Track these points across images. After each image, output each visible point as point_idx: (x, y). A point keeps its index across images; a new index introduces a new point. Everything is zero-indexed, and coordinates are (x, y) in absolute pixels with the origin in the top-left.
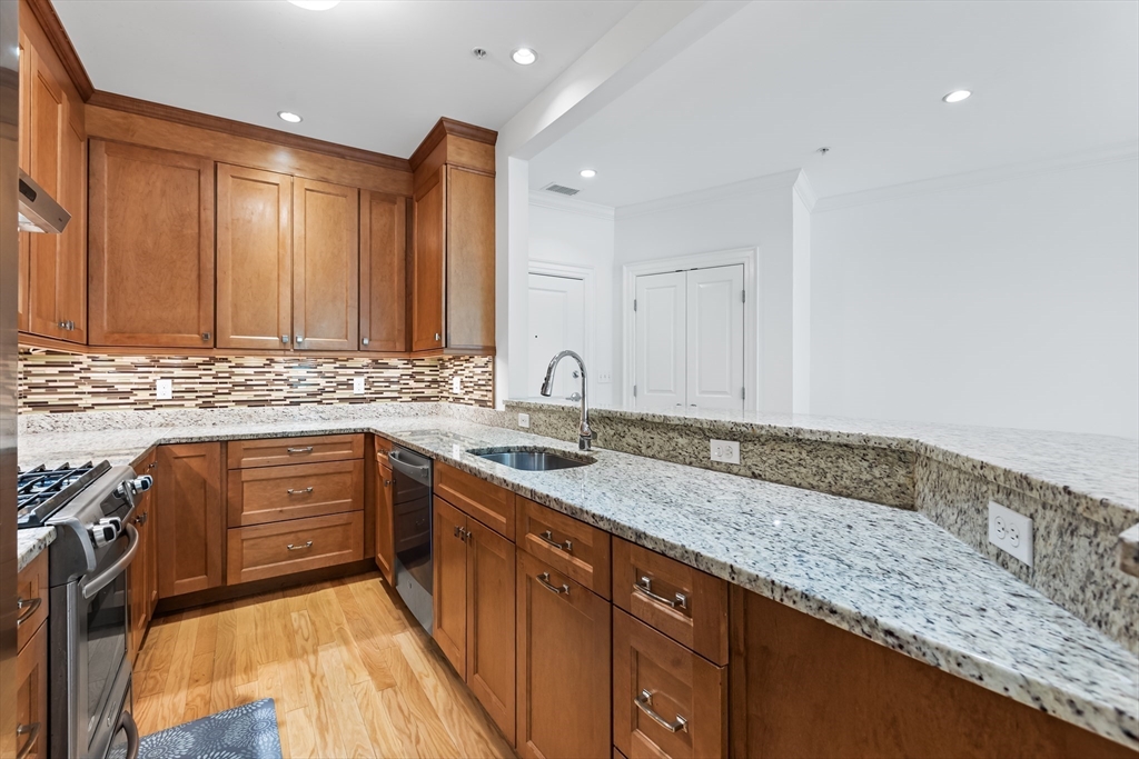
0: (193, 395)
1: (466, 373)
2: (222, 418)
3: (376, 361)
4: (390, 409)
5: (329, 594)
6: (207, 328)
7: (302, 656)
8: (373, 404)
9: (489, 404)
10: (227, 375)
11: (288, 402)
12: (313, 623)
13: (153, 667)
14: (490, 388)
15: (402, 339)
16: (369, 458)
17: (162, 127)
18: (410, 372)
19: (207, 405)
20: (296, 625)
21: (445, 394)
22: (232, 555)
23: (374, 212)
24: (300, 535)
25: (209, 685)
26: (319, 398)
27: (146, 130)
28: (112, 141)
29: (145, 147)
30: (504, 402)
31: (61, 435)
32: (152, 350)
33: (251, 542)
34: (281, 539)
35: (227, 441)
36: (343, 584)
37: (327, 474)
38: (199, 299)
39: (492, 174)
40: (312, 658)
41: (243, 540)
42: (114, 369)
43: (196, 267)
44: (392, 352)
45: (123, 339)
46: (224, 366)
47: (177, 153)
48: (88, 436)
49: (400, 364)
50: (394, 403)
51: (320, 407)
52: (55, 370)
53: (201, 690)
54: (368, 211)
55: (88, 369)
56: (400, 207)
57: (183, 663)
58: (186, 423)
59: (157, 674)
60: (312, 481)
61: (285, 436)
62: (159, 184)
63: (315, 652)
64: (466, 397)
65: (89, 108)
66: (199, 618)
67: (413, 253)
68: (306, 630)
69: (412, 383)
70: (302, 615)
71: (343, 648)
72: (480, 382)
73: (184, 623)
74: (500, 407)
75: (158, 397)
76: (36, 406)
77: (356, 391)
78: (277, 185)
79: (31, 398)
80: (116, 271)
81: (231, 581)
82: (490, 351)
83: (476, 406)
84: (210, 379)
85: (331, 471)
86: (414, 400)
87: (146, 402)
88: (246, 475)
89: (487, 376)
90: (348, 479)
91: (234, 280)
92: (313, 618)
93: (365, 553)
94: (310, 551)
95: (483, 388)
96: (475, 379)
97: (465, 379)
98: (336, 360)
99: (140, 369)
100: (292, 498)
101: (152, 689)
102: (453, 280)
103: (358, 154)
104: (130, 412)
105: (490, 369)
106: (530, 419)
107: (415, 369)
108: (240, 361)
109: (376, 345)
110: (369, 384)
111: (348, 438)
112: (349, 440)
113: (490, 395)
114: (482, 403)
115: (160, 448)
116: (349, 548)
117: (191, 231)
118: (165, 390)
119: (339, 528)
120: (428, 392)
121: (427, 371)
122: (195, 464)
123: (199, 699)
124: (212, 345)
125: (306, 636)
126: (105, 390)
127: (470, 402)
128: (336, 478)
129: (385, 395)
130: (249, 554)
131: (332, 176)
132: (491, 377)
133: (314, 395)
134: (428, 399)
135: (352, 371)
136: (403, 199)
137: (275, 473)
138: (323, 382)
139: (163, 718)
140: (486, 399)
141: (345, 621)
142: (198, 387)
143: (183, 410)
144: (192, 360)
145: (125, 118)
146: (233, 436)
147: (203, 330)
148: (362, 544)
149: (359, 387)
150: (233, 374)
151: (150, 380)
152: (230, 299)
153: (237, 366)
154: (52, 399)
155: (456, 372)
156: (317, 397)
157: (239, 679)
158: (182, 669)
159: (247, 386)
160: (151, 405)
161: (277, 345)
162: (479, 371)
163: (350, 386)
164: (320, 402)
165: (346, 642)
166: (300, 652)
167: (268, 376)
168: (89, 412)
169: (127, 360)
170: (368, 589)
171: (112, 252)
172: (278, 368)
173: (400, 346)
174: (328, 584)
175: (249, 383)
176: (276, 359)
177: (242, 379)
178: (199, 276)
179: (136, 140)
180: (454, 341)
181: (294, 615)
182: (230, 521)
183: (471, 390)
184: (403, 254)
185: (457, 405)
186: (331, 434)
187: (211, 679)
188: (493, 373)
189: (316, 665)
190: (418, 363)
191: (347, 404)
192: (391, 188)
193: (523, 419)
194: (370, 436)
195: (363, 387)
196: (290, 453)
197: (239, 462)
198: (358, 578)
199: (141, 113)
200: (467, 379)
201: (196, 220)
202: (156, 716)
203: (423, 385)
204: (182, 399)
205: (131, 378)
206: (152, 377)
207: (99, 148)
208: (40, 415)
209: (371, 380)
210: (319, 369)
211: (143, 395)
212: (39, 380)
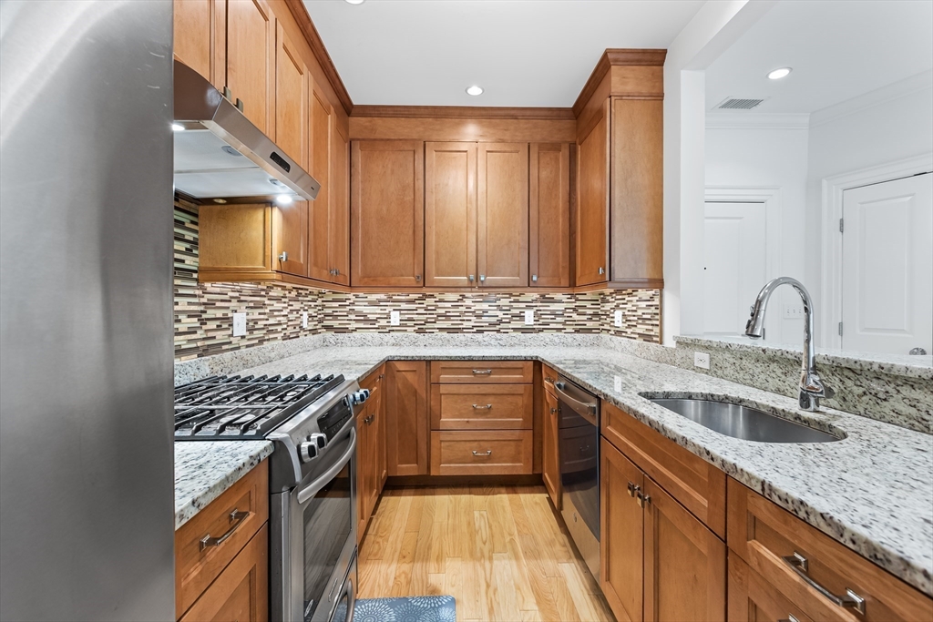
0: (411, 323)
1: (629, 306)
2: (431, 341)
3: (543, 296)
4: (556, 339)
5: (503, 499)
6: (418, 271)
7: (480, 560)
8: (541, 334)
9: (655, 339)
10: (433, 308)
11: (475, 330)
12: (490, 527)
13: (380, 534)
14: (658, 323)
15: (567, 276)
16: (537, 383)
17: (391, 122)
18: (573, 305)
19: (420, 331)
20: (477, 525)
21: (606, 327)
22: (434, 452)
23: (542, 162)
24: (482, 443)
25: (411, 564)
27: (384, 127)
28: (364, 140)
29: (382, 140)
30: (675, 338)
31: (339, 349)
32: (387, 290)
33: (447, 444)
34: (468, 444)
35: (430, 361)
36: (516, 493)
37: (502, 394)
38: (414, 250)
39: (660, 97)
40: (487, 564)
41: (441, 441)
42: (366, 304)
43: (412, 226)
44: (557, 287)
45: (370, 281)
46: (430, 301)
47: (401, 140)
48: (354, 349)
49: (564, 298)
50: (559, 334)
51: (498, 335)
52: (336, 304)
53: (406, 567)
54: (536, 162)
55: (353, 304)
56: (563, 155)
57: (398, 536)
58: (408, 344)
59: (380, 540)
60: (491, 399)
61: (471, 359)
62: (390, 166)
63: (491, 559)
64: (629, 331)
65: (353, 120)
66: (412, 497)
67: (575, 194)
68: (485, 533)
69: (575, 316)
70: (482, 515)
71: (514, 562)
72: (644, 316)
73: (403, 498)
74: (669, 342)
75: (392, 324)
76: (329, 328)
77: (526, 323)
78: (466, 151)
79: (326, 323)
80: (366, 233)
81: (433, 473)
82: (658, 283)
83: (640, 341)
84: (422, 311)
85: (506, 392)
86: (577, 331)
87: (384, 327)
88: (443, 389)
89: (653, 310)
90: (520, 401)
91: (436, 232)
92: (491, 522)
93: (534, 469)
94: (489, 459)
95: (648, 322)
96: (639, 312)
97: (627, 313)
98: (511, 295)
99: (381, 304)
100: (476, 412)
101: (376, 555)
102: (617, 214)
103: (528, 113)
104: (375, 334)
105: (656, 302)
106: (711, 359)
107: (578, 303)
108: (442, 297)
109: (543, 281)
110: (538, 316)
111: (520, 364)
112: (521, 366)
113: (657, 330)
114: (647, 338)
115: (388, 363)
116: (520, 462)
117: (409, 198)
118: (396, 319)
119: (512, 443)
120: (590, 325)
121: (588, 304)
122: (410, 376)
123: (403, 576)
124: (422, 285)
125: (484, 539)
126: (362, 318)
127: (633, 336)
128: (510, 399)
129: (552, 326)
130: (446, 453)
131: (507, 136)
132: (658, 311)
133: (495, 325)
134: (589, 331)
135: (523, 305)
136: (567, 145)
137: (463, 389)
138: (500, 314)
139: (379, 586)
140: (652, 333)
141: (516, 533)
142: (415, 317)
143: (406, 333)
144: (412, 296)
145: (370, 122)
146: (434, 357)
147: (416, 274)
148: (531, 460)
149: (529, 318)
150: (437, 307)
151: (387, 312)
152: (434, 248)
153: (441, 301)
154: (335, 324)
155: (617, 306)
156: (496, 326)
157: (432, 566)
158: (396, 540)
159: (447, 317)
160: (388, 329)
161: (466, 283)
162: (643, 304)
163: (522, 318)
164: (498, 331)
165: (517, 558)
166: (479, 555)
167: (461, 309)
168: (354, 333)
169: (373, 297)
170: (536, 503)
171: (363, 220)
172: (468, 302)
173: (565, 282)
174: (503, 490)
175: (448, 314)
176: (467, 295)
177: (443, 311)
178: (414, 231)
179: (378, 136)
180: (618, 275)
181: (476, 514)
182: (433, 426)
183: (634, 323)
184: (567, 197)
185: (619, 338)
186: (506, 360)
187: (413, 560)
188: (660, 307)
189: (491, 573)
190: (580, 297)
191: (520, 334)
192: (556, 138)
193: (701, 358)
194: (538, 364)
195: (532, 318)
196: (474, 374)
197: (438, 378)
198: (527, 489)
199: (381, 115)
200: (630, 313)
201: (412, 189)
202: (375, 581)
203: (585, 318)
204: (406, 325)
205: (377, 309)
206: (388, 309)
207: (356, 146)
208: (329, 335)
209: (539, 312)
210: (498, 303)
211: (383, 322)
212: (329, 311)
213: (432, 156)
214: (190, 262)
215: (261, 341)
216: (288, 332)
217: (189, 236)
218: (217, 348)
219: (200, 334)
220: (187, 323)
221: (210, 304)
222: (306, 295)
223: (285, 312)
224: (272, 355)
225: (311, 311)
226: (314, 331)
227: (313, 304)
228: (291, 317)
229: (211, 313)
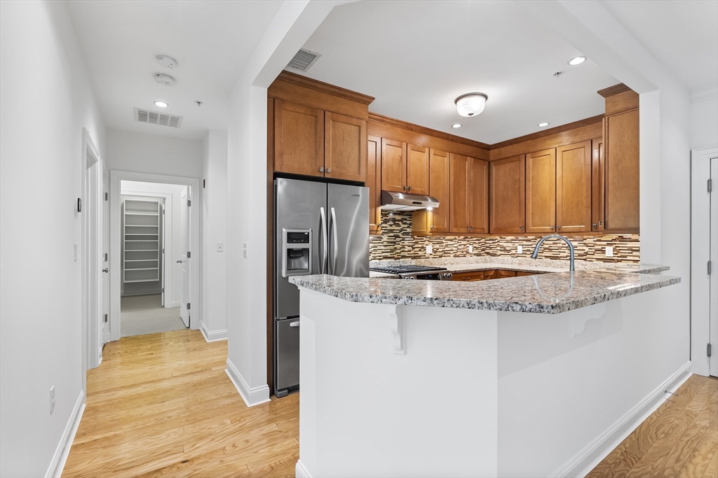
0: (529, 253)
2: (539, 263)
3: (621, 237)
8: (619, 263)
17: (509, 148)
26: (584, 257)
27: (505, 151)
28: (496, 160)
29: (505, 158)
32: (515, 234)
38: (520, 213)
42: (506, 241)
43: (518, 200)
45: (503, 231)
47: (514, 156)
51: (585, 263)
52: (491, 242)
55: (498, 242)
62: (508, 171)
65: (491, 152)
75: (518, 253)
76: (488, 253)
77: (607, 255)
78: (549, 154)
79: (487, 251)
87: (514, 254)
91: (531, 203)
98: (595, 236)
99: (513, 241)
102: (610, 187)
104: (509, 257)
110: (616, 251)
117: (517, 186)
118: (520, 249)
124: (525, 232)
126: (503, 249)
129: (628, 258)
133: (582, 255)
135: (605, 243)
138: (587, 249)
142: (531, 249)
143: (525, 258)
147: (521, 226)
149: (609, 252)
150: (544, 244)
154: (491, 251)
159: (550, 250)
160: (516, 255)
161: (549, 230)
163: (604, 252)
164: (585, 260)
167: (559, 245)
169: (509, 238)
171: (496, 200)
175: (551, 248)
177: (547, 246)
178: (519, 204)
179: (503, 157)
180: (611, 225)
191: (602, 262)
195: (612, 252)
199: (503, 146)
201: (519, 181)
204: (525, 254)
205: (510, 245)
206: (516, 245)
207: (492, 164)
208: (488, 257)
209: (618, 248)
210: (585, 241)
211: (514, 252)
212: (488, 245)
213: (530, 161)
214: (409, 230)
215: (441, 257)
216: (457, 254)
217: (408, 222)
218: (419, 257)
219: (412, 252)
220: (407, 248)
221: (417, 243)
222: (472, 238)
223: (455, 245)
224: (446, 262)
225: (475, 245)
226: (478, 255)
227: (477, 242)
228: (459, 247)
229: (416, 246)
